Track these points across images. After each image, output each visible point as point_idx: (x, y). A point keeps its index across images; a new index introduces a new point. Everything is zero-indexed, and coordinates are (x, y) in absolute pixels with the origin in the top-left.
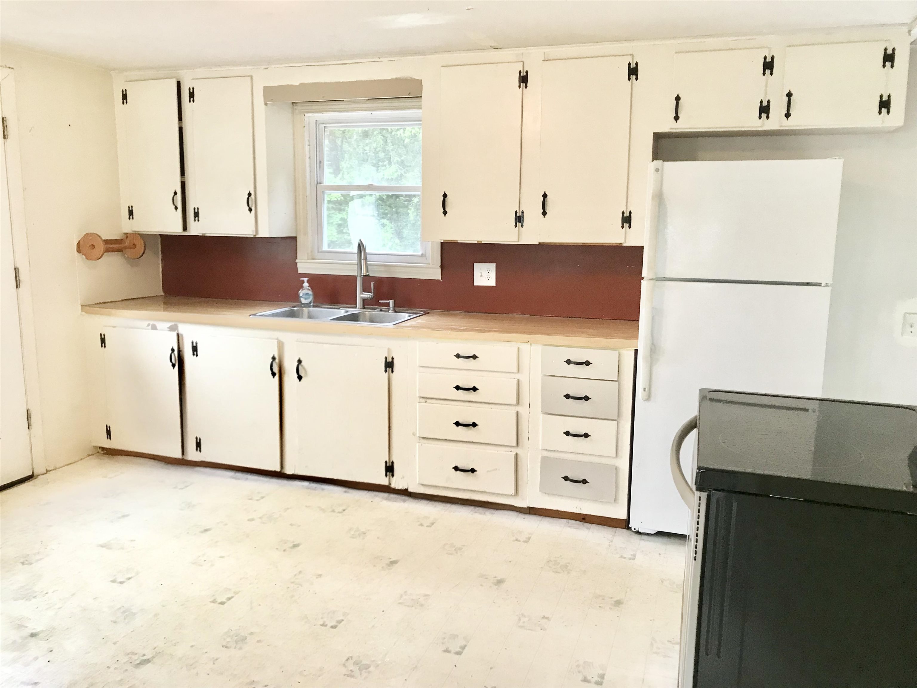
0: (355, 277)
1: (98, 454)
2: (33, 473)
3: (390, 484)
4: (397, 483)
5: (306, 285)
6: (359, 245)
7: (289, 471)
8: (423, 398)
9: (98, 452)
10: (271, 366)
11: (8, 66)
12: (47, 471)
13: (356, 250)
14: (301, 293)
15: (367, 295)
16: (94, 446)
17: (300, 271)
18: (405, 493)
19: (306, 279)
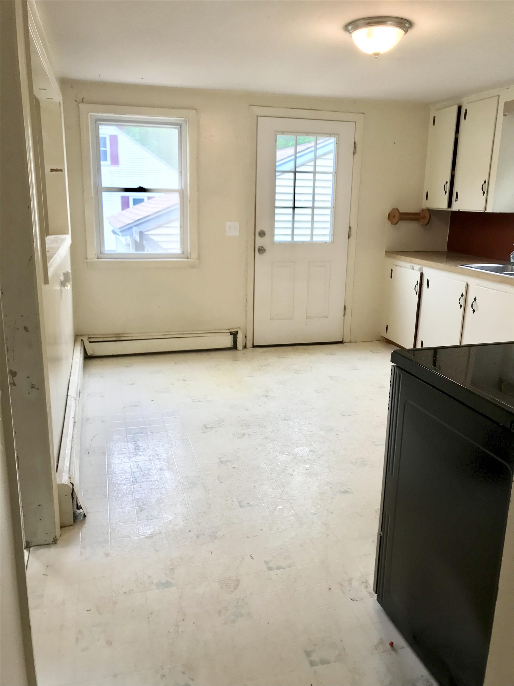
1: (383, 341)
2: (343, 341)
9: (384, 340)
11: (361, 112)
12: (350, 342)
16: (382, 336)
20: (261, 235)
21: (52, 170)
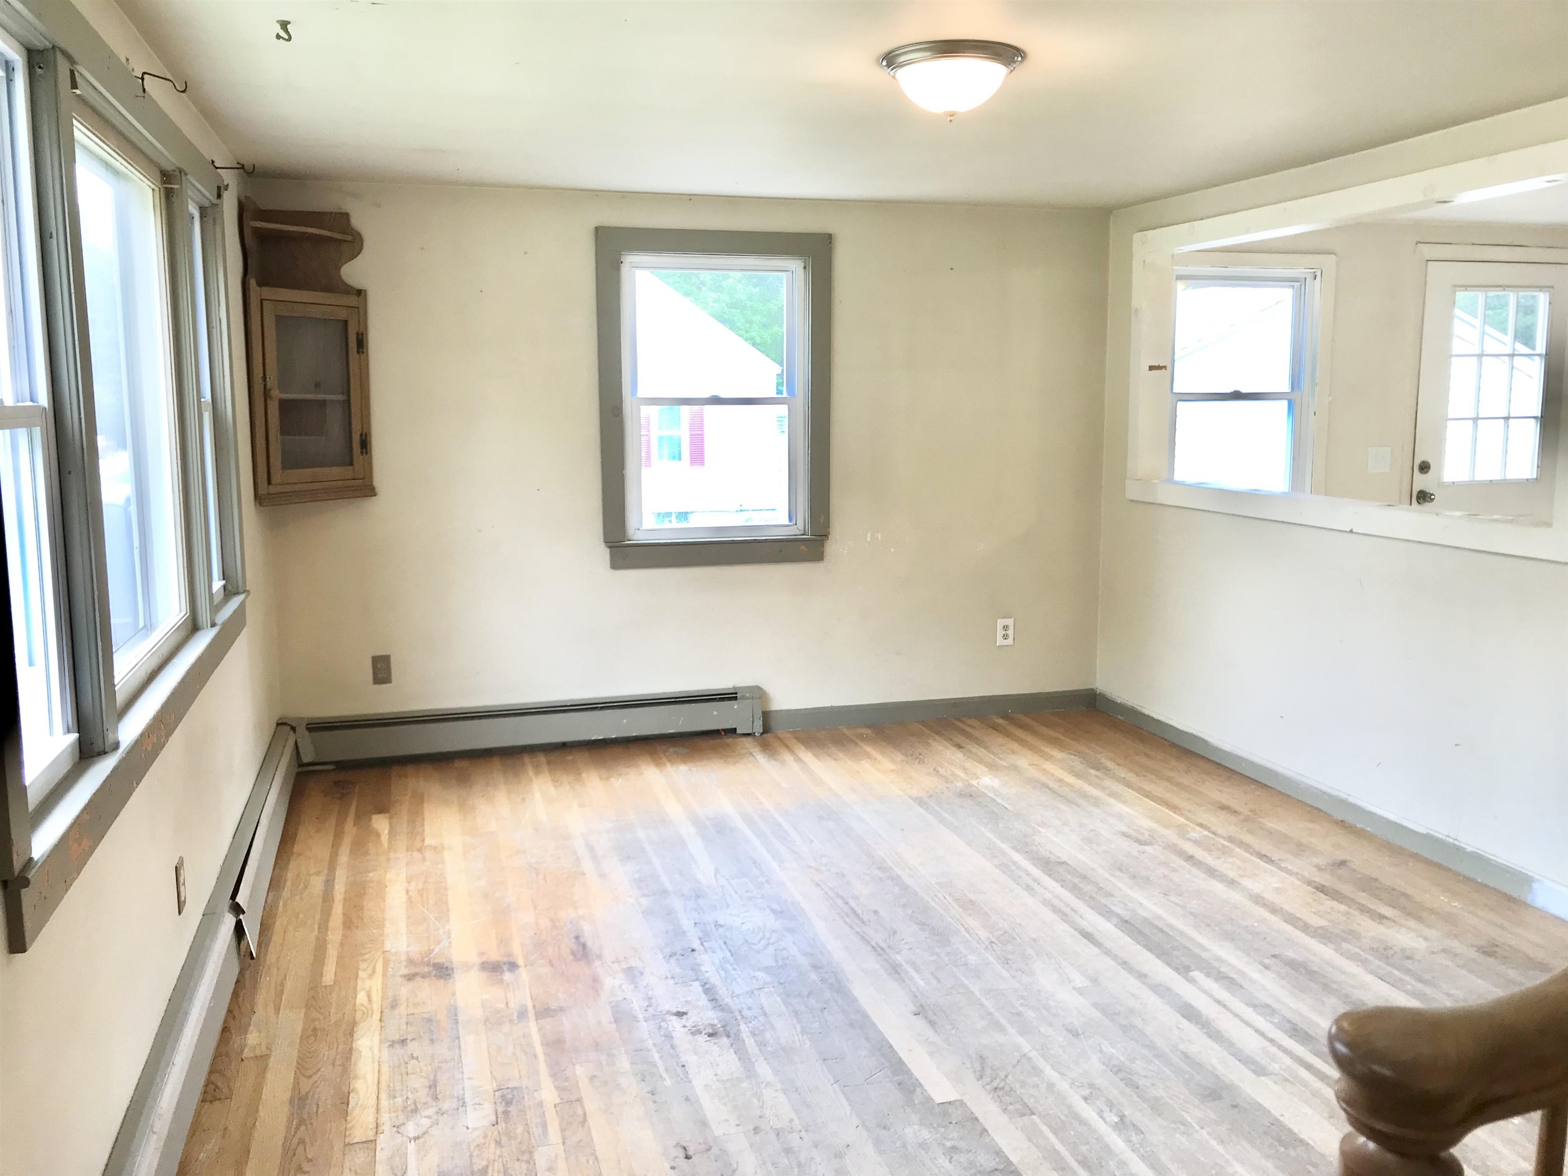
20: (1423, 469)
21: (1151, 368)
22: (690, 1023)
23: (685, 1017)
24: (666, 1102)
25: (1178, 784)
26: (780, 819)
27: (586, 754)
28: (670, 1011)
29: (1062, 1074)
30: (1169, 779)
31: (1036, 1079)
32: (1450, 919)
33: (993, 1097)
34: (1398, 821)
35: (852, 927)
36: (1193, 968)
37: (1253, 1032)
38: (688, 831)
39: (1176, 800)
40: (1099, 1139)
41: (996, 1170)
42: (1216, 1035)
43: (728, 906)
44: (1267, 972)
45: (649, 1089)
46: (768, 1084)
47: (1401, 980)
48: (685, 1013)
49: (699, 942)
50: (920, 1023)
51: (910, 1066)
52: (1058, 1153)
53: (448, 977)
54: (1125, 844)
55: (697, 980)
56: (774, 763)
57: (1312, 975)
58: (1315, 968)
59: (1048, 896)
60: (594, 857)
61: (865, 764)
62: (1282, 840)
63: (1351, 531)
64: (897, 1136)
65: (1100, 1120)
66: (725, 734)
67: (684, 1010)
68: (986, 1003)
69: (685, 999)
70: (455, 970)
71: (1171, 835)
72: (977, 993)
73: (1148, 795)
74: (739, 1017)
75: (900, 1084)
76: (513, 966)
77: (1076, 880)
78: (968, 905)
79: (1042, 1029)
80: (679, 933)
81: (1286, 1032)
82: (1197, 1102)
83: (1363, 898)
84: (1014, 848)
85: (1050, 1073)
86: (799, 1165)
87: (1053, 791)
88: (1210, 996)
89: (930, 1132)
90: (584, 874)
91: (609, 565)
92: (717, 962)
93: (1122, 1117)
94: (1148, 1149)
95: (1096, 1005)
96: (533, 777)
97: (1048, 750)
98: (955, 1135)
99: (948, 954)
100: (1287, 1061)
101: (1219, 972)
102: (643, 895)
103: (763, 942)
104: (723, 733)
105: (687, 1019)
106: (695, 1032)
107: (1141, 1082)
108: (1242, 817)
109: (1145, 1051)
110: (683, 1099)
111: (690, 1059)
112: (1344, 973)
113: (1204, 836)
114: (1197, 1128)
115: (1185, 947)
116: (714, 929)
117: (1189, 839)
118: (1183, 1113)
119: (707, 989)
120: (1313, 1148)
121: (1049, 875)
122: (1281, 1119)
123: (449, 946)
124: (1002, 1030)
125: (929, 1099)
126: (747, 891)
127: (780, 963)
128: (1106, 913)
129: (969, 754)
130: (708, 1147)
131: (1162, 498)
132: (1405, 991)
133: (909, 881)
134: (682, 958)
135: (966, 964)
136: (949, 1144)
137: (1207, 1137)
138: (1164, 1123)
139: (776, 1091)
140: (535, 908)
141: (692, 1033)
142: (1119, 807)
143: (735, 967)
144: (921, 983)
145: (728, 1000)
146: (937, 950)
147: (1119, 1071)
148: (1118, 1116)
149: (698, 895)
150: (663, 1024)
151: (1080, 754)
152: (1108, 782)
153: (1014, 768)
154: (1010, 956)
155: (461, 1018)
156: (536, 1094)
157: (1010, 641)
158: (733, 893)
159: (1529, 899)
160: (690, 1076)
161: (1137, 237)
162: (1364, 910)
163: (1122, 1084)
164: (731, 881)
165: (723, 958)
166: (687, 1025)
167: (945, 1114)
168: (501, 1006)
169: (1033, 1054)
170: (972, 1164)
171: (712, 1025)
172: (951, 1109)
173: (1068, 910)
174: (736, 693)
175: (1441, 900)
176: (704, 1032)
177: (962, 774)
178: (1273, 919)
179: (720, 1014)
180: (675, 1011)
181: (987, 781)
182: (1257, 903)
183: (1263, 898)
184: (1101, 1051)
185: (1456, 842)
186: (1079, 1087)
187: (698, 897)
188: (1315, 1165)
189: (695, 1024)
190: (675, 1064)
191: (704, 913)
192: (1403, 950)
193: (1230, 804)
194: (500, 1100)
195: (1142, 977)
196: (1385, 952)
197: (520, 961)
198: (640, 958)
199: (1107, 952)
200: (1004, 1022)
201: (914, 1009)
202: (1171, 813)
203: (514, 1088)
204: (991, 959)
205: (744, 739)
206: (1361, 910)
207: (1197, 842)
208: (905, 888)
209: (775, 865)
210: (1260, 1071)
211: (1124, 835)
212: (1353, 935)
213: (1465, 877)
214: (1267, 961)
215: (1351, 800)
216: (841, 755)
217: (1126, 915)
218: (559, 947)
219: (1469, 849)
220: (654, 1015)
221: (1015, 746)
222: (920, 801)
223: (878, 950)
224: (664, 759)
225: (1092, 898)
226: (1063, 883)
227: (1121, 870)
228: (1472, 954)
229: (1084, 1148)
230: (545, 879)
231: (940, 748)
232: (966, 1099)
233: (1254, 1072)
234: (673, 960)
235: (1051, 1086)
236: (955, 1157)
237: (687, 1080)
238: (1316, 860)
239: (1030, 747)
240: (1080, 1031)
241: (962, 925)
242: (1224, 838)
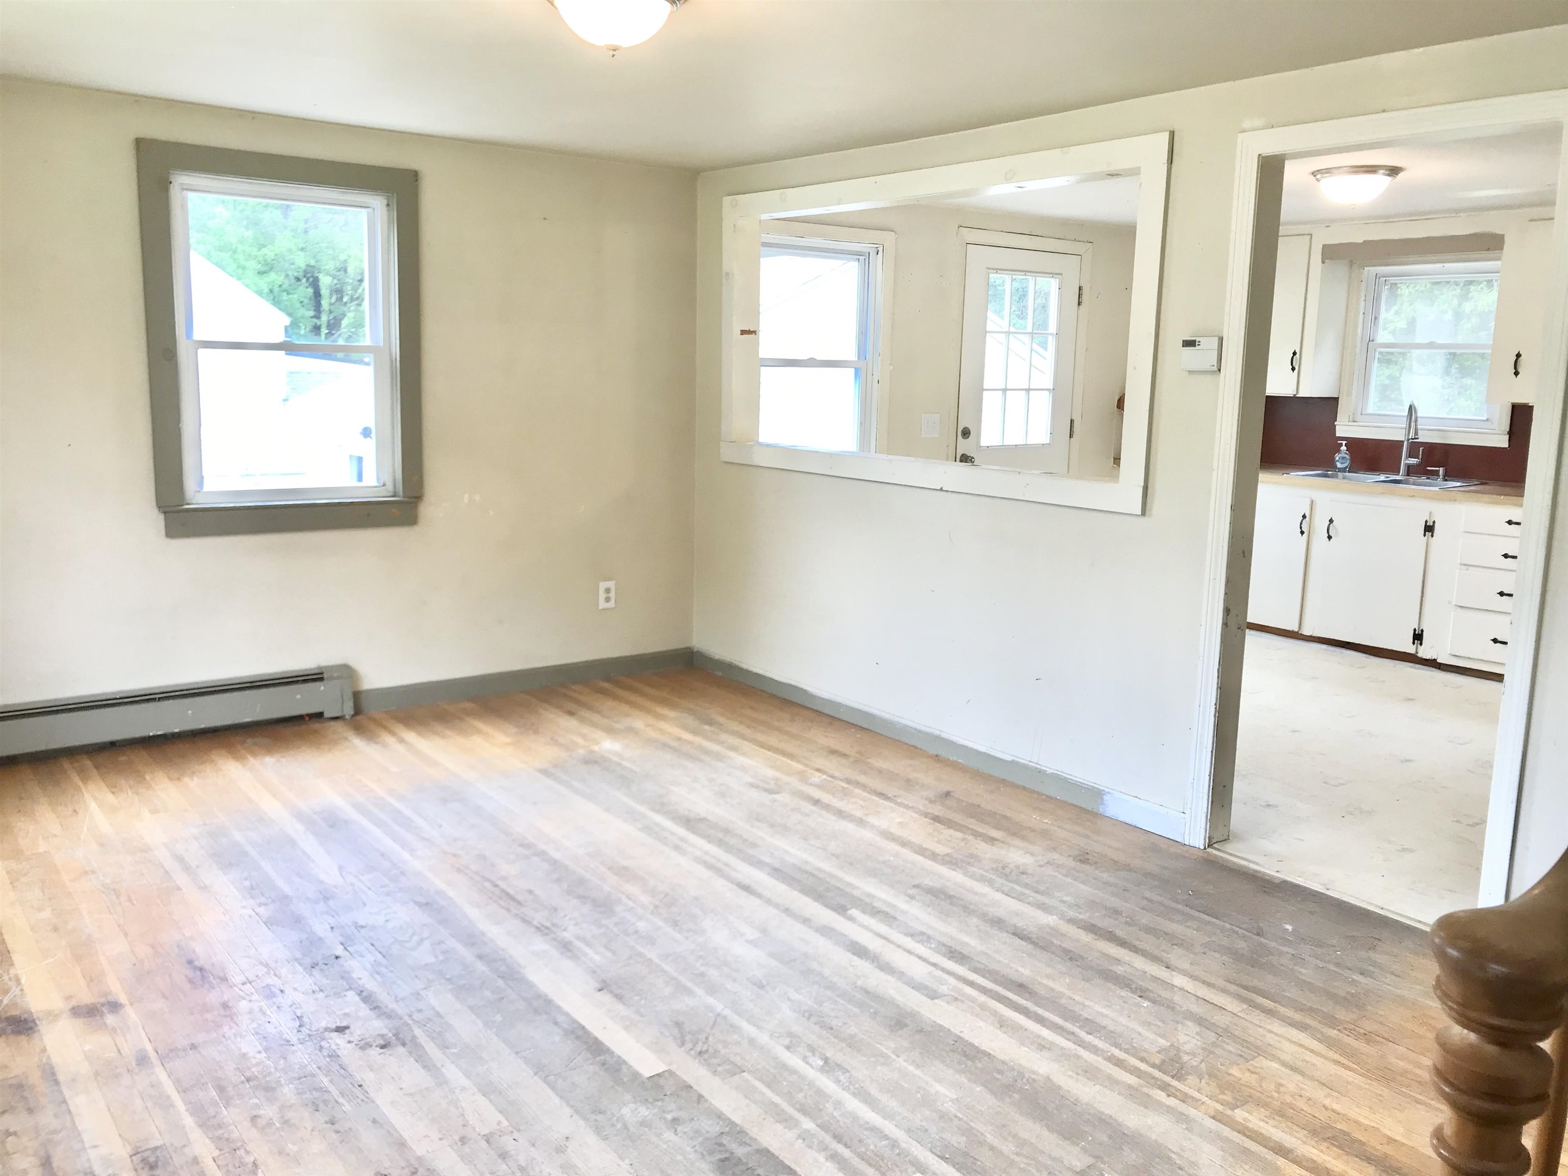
0: (1403, 442)
3: (1417, 652)
4: (1424, 652)
5: (1344, 448)
6: (1411, 407)
7: (1306, 632)
8: (1465, 565)
10: (1301, 524)
13: (1406, 413)
14: (1337, 457)
15: (1413, 461)
17: (1338, 435)
18: (1433, 664)
19: (1344, 443)
20: (964, 435)
21: (743, 332)
22: (355, 1038)
23: (347, 1031)
24: (350, 1129)
25: (787, 733)
26: (398, 805)
27: (143, 753)
28: (329, 1028)
29: (759, 1028)
30: (778, 729)
31: (736, 1037)
32: (1045, 834)
33: (699, 1062)
34: (987, 752)
35: (508, 910)
36: (849, 906)
37: (916, 959)
38: (295, 829)
39: (790, 747)
40: (811, 1084)
41: (722, 1133)
42: (887, 968)
43: (364, 904)
44: (913, 902)
45: (327, 1119)
46: (463, 1089)
47: (1023, 894)
48: (347, 1028)
49: (342, 947)
50: (606, 998)
51: (607, 1044)
52: (776, 1105)
53: (30, 1031)
54: (755, 794)
55: (351, 989)
56: (374, 746)
57: (950, 898)
58: (952, 893)
59: (698, 853)
60: (187, 868)
61: (477, 740)
62: (892, 777)
63: (941, 489)
64: (615, 1118)
65: (808, 1067)
66: (310, 719)
67: (344, 1024)
68: (667, 968)
69: (342, 1012)
70: (37, 1022)
71: (794, 782)
72: (656, 960)
73: (762, 745)
74: (410, 1022)
75: (604, 1064)
76: (115, 1007)
77: (721, 835)
78: (624, 872)
79: (729, 986)
80: (314, 941)
81: (944, 955)
82: (886, 1033)
83: (972, 823)
84: (653, 809)
85: (749, 1029)
86: (522, 1169)
87: (675, 750)
88: (871, 931)
89: (648, 1108)
90: (179, 889)
91: (163, 533)
92: (369, 966)
93: (826, 1060)
94: (857, 1086)
95: (771, 955)
96: (80, 784)
97: (660, 710)
98: (673, 1106)
99: (616, 924)
100: (952, 981)
101: (873, 907)
102: (260, 905)
103: (416, 938)
104: (307, 718)
105: (351, 1033)
106: (364, 1046)
107: (834, 1023)
108: (851, 759)
109: (829, 993)
110: (370, 1123)
111: (368, 1077)
112: (976, 894)
113: (825, 779)
114: (894, 1057)
115: (838, 888)
116: (355, 931)
117: (811, 784)
118: (878, 1046)
119: (366, 997)
120: (994, 1056)
121: (694, 833)
122: (961, 1035)
123: (22, 995)
124: (690, 993)
125: (636, 1075)
126: (381, 887)
127: (441, 958)
128: (758, 864)
129: (582, 720)
130: (414, 1170)
131: (758, 460)
132: (1028, 903)
133: (556, 855)
134: (326, 967)
135: (636, 932)
136: (669, 1117)
137: (905, 1064)
138: (864, 1059)
139: (473, 1094)
140: (126, 935)
141: (361, 1048)
142: (740, 760)
143: (392, 969)
144: (597, 958)
145: (393, 1005)
146: (604, 922)
147: (810, 1016)
148: (822, 1059)
149: (326, 896)
150: (323, 1043)
151: (691, 711)
152: (724, 737)
153: (631, 730)
154: (678, 918)
155: (61, 1077)
156: (186, 1150)
157: (611, 604)
158: (366, 889)
159: (1101, 810)
160: (372, 1095)
161: (727, 200)
162: (976, 834)
163: (817, 1028)
164: (361, 877)
165: (375, 961)
166: (352, 1039)
167: (660, 1087)
168: (113, 1054)
169: (727, 1012)
170: (697, 1132)
171: (382, 1036)
172: (661, 1081)
173: (719, 865)
174: (322, 673)
175: (1035, 819)
176: (374, 1044)
177: (580, 740)
178: (905, 852)
179: (387, 1021)
180: (333, 1026)
181: (608, 745)
182: (887, 839)
183: (891, 833)
184: (789, 999)
185: (1038, 766)
186: (778, 1037)
187: (326, 899)
188: (1000, 1072)
189: (362, 1037)
190: (350, 1086)
191: (338, 915)
192: (1017, 867)
193: (836, 748)
194: (141, 1165)
195: (806, 921)
196: (1003, 870)
197: (123, 999)
198: (275, 975)
199: (768, 901)
200: (689, 984)
201: (599, 986)
202: (789, 761)
203: (156, 1149)
204: (661, 923)
205: (333, 723)
206: (974, 835)
207: (819, 787)
208: (554, 863)
209: (406, 855)
210: (933, 995)
211: (752, 785)
212: (974, 858)
213: (1047, 796)
214: (911, 892)
215: (944, 735)
216: (448, 732)
217: (777, 865)
218: (170, 975)
219: (1049, 771)
220: (310, 1035)
221: (625, 708)
222: (545, 772)
223: (542, 930)
224: (243, 752)
225: (739, 851)
226: (709, 839)
227: (758, 820)
228: (1071, 863)
229: (800, 1096)
230: (130, 900)
231: (552, 716)
232: (674, 1068)
233: (927, 996)
234: (315, 971)
235: (752, 1041)
236: (679, 1129)
237: (368, 1101)
238: (925, 794)
239: (641, 708)
240: (764, 983)
241: (623, 893)
242: (841, 780)
